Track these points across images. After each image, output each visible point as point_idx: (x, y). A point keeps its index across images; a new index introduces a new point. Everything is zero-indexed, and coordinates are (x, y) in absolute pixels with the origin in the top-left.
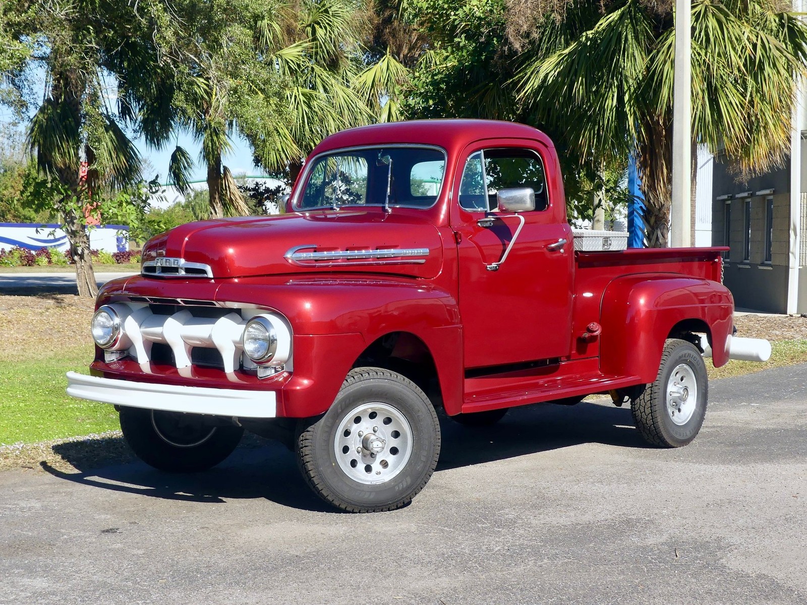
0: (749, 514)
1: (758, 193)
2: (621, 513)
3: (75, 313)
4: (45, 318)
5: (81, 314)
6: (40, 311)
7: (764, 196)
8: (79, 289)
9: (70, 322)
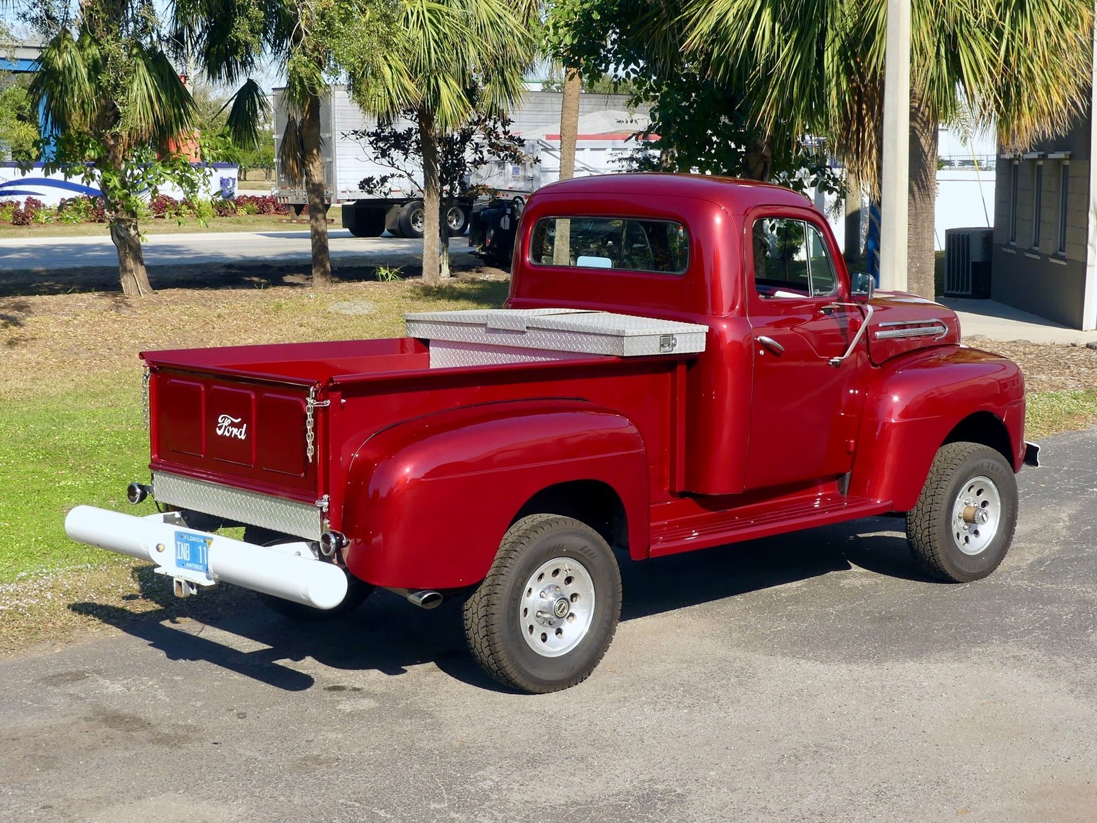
0: (830, 781)
1: (1051, 156)
2: (647, 777)
3: (115, 321)
4: (71, 329)
5: (123, 321)
6: (66, 318)
7: (1059, 161)
8: (123, 285)
9: (106, 335)
